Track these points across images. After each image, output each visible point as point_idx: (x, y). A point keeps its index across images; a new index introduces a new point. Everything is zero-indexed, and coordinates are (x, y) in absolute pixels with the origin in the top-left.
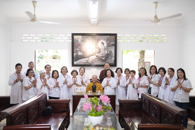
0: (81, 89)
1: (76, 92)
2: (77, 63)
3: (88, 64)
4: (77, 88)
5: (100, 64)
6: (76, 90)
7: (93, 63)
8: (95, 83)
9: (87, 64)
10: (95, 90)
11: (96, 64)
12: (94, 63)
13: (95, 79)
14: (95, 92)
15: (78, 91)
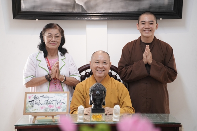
0: (48, 103)
1: (30, 113)
2: (34, 7)
3: (76, 10)
4: (35, 97)
5: (120, 10)
6: (29, 104)
7: (92, 8)
8: (102, 79)
9: (70, 10)
10: (100, 105)
11: (104, 9)
12: (96, 5)
13: (101, 65)
14: (103, 111)
15: (37, 108)
